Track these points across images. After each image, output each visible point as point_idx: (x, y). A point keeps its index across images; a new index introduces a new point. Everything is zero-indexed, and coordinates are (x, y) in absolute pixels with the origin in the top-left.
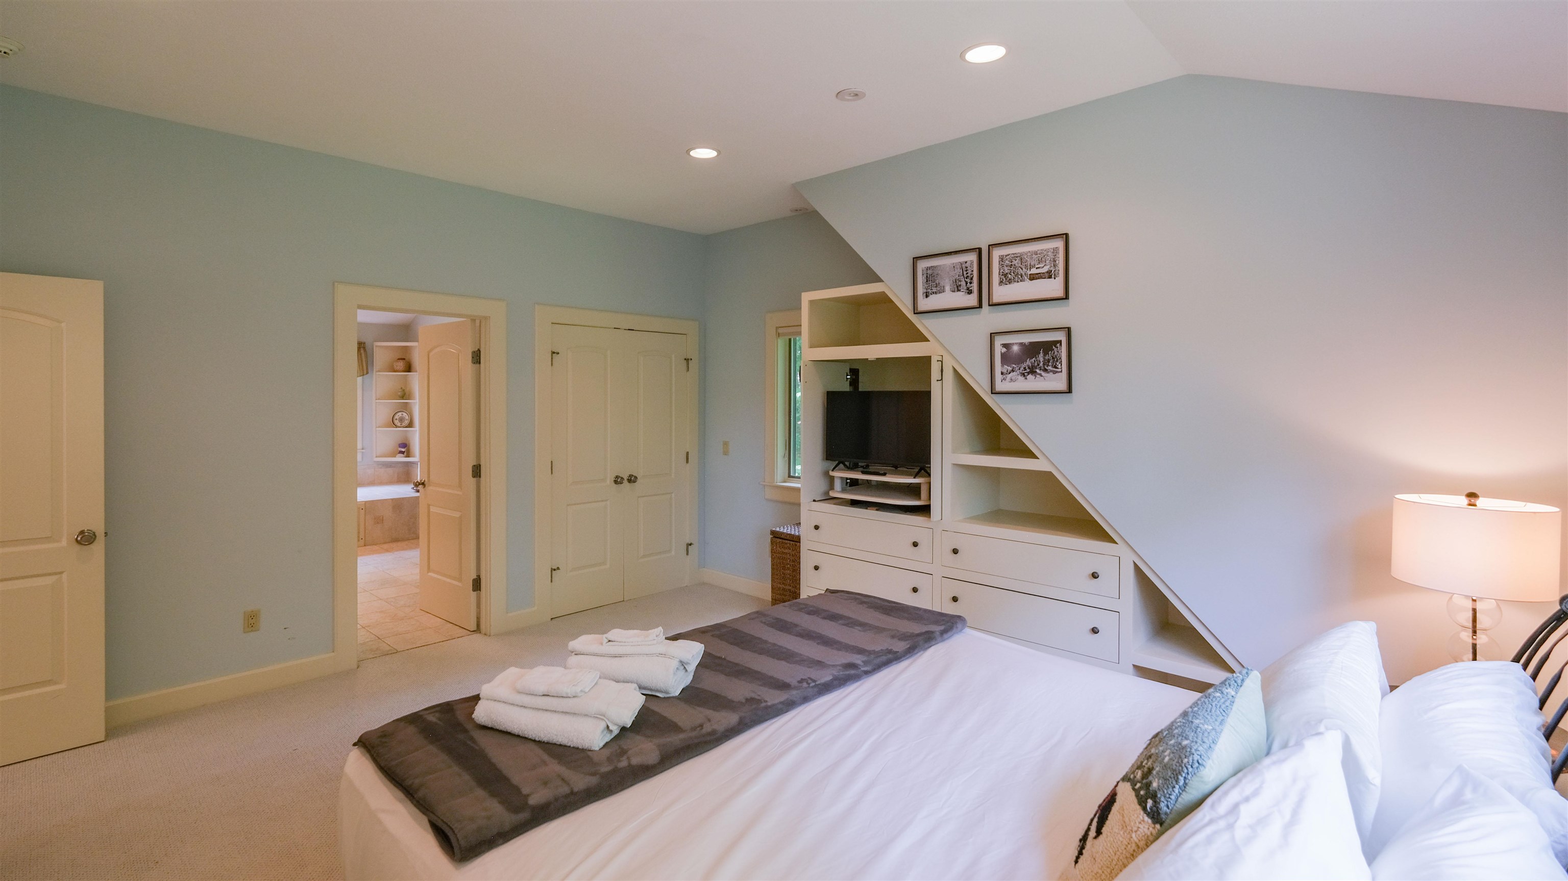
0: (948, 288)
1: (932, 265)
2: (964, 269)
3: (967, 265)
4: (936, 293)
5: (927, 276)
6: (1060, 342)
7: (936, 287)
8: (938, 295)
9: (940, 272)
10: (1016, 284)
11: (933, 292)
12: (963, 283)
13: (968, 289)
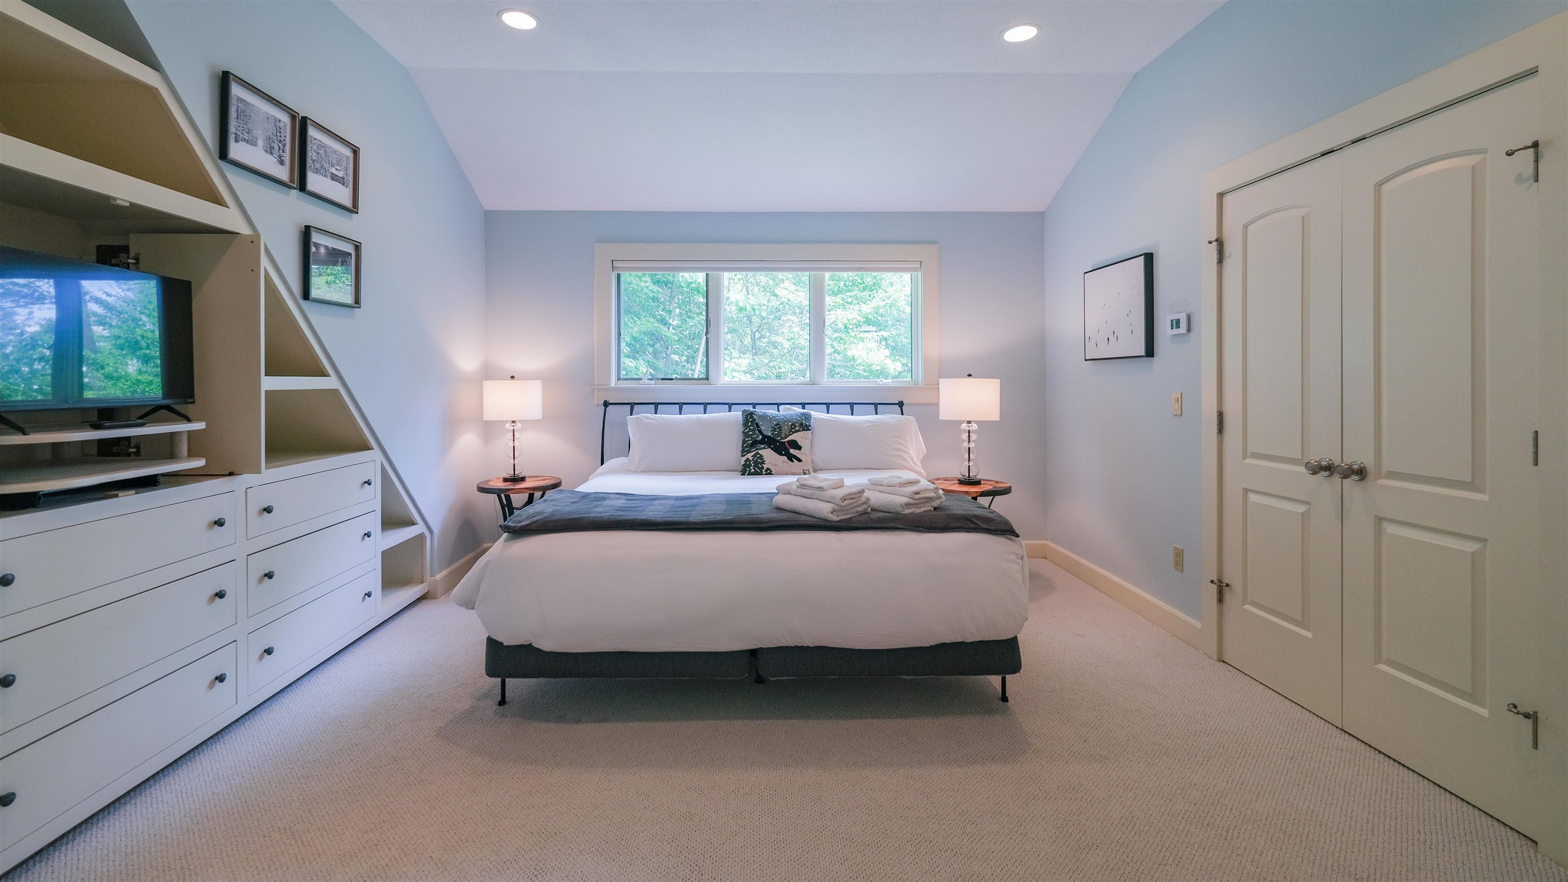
0: (260, 143)
1: (245, 99)
2: (278, 127)
3: (281, 124)
4: (247, 142)
5: (238, 111)
6: (351, 254)
7: (248, 133)
8: (250, 147)
9: (252, 114)
10: (321, 176)
11: (244, 139)
12: (276, 147)
13: (280, 157)
